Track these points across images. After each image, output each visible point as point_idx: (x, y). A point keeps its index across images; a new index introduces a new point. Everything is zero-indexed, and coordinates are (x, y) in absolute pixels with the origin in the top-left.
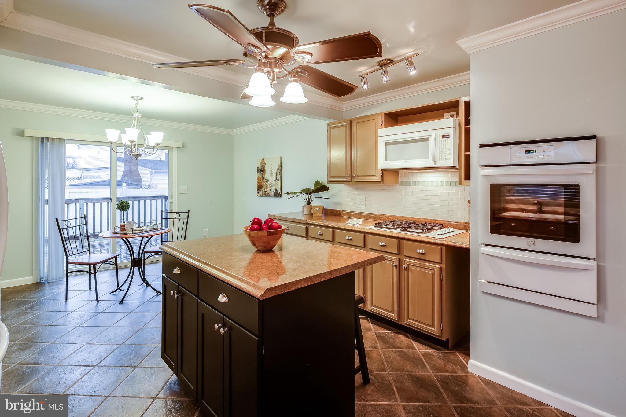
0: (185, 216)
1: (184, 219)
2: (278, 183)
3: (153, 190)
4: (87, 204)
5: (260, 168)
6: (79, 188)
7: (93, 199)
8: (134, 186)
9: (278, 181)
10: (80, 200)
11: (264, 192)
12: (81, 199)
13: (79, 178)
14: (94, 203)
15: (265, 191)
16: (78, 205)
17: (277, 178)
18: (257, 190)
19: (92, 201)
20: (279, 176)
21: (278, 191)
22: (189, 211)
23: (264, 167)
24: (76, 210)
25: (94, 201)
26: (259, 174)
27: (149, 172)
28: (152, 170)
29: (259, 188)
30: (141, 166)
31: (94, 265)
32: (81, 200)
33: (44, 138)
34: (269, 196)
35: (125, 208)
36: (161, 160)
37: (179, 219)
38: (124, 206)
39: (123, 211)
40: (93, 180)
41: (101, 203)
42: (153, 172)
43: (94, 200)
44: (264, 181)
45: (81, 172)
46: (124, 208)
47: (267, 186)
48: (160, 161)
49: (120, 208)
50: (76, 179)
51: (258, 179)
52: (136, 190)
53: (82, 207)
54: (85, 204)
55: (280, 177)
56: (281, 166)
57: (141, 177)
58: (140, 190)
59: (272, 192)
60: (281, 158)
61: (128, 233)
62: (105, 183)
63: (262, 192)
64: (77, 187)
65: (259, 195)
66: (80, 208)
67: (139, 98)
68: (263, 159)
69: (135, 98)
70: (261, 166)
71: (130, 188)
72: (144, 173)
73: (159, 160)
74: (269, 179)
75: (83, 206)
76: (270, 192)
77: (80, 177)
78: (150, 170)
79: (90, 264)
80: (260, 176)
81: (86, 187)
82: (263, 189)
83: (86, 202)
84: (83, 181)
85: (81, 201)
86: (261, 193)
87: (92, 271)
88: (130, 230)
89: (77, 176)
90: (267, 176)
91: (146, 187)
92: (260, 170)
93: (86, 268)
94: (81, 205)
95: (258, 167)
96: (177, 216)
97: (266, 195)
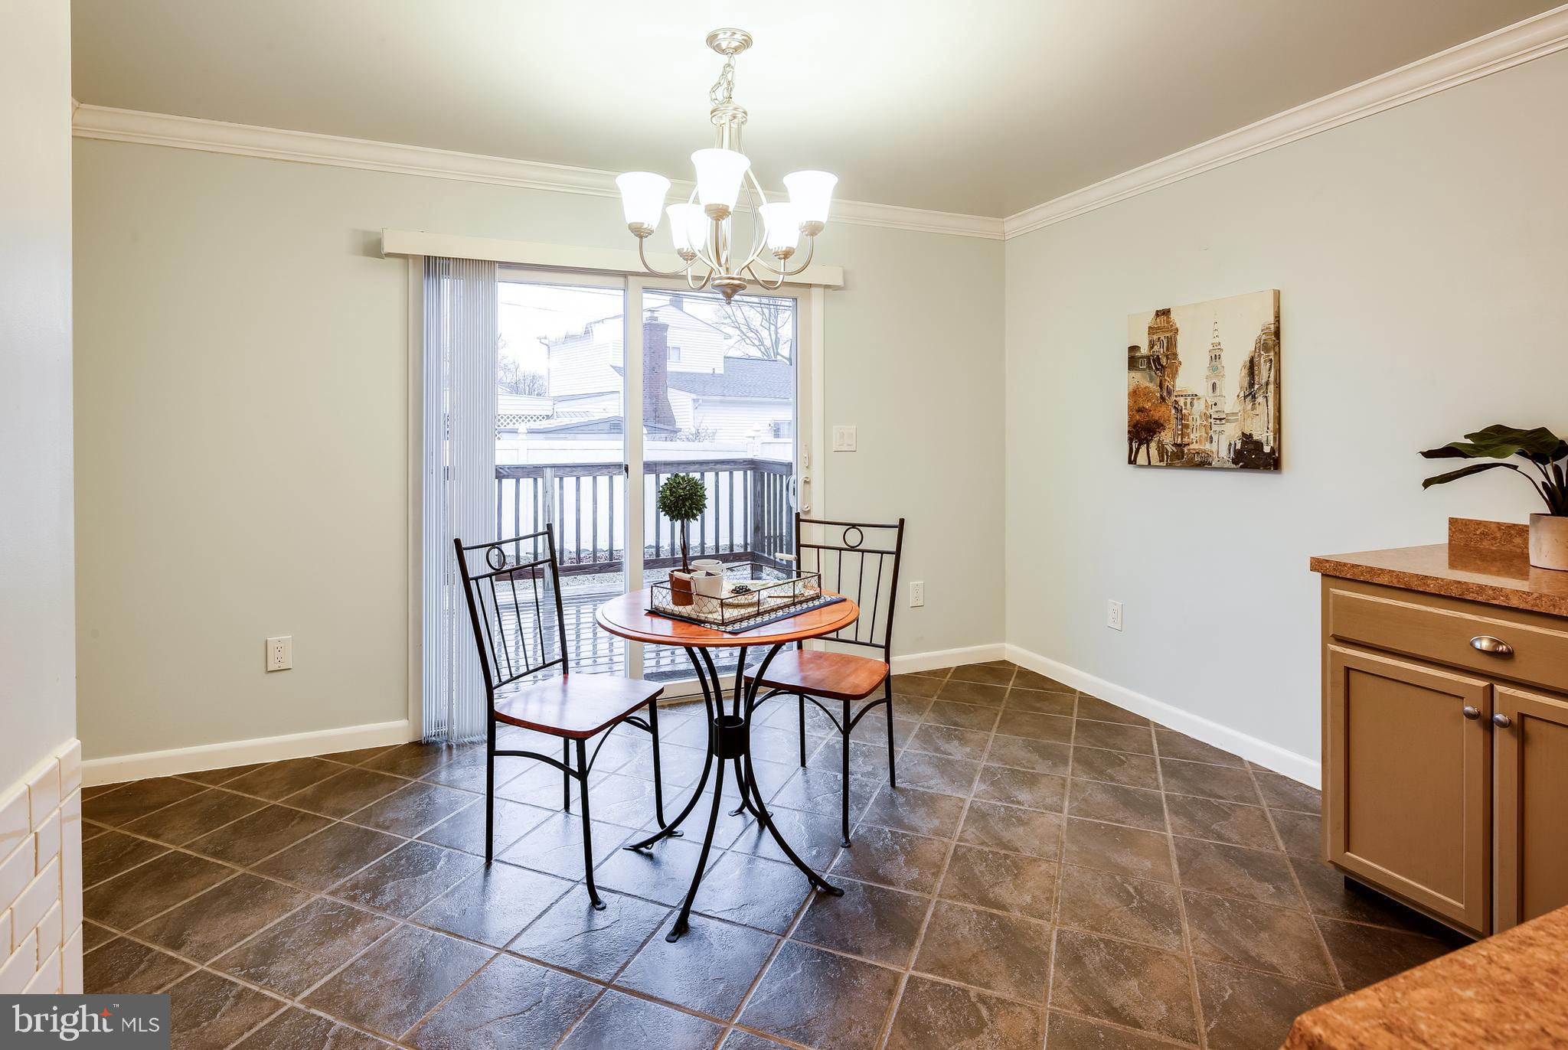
0: (886, 540)
1: (882, 553)
2: (1261, 409)
3: (706, 444)
4: (561, 479)
5: (1144, 350)
6: (546, 439)
7: (574, 467)
8: (664, 435)
9: (1260, 399)
10: (545, 469)
11: (1170, 448)
12: (547, 466)
13: (548, 417)
14: (578, 479)
15: (1175, 445)
16: (540, 480)
17: (1251, 385)
18: (1131, 440)
19: (572, 472)
20: (1264, 373)
21: (1259, 445)
22: (902, 521)
23: (1171, 343)
24: (536, 497)
25: (578, 472)
26: (1137, 375)
27: (691, 403)
28: (699, 397)
29: (1142, 431)
30: (674, 387)
31: (581, 738)
32: (549, 470)
33: (436, 257)
34: (1203, 463)
35: (691, 508)
36: (716, 372)
37: (863, 551)
38: (685, 500)
39: (679, 522)
40: (575, 420)
41: (595, 478)
42: (701, 401)
43: (579, 469)
44: (1170, 401)
45: (551, 403)
46: (685, 505)
47: (1190, 423)
48: (713, 374)
49: (670, 508)
50: (543, 418)
51: (1134, 394)
52: (669, 444)
53: (549, 489)
54: (557, 480)
55: (1276, 380)
56: (1277, 334)
57: (674, 414)
58: (678, 444)
59: (1222, 447)
60: (1277, 295)
61: (702, 616)
62: (601, 426)
63: (1162, 450)
64: (544, 435)
65: (1142, 459)
66: (545, 492)
67: (737, 39)
68: (1166, 313)
69: (723, 41)
70: (1150, 341)
71: (654, 439)
72: (680, 403)
73: (712, 372)
74: (1202, 389)
75: (553, 487)
76: (1207, 446)
77: (550, 414)
78: (694, 396)
79: (567, 735)
80: (1147, 384)
81: (561, 435)
82: (1167, 437)
83: (560, 473)
84: (556, 421)
85: (548, 472)
86: (1154, 452)
87: (574, 765)
88: (710, 607)
89: (544, 413)
90: (1190, 378)
91: (691, 436)
92: (1148, 358)
93: (553, 746)
94: (549, 484)
95: (1133, 349)
96: (853, 537)
97: (1180, 458)
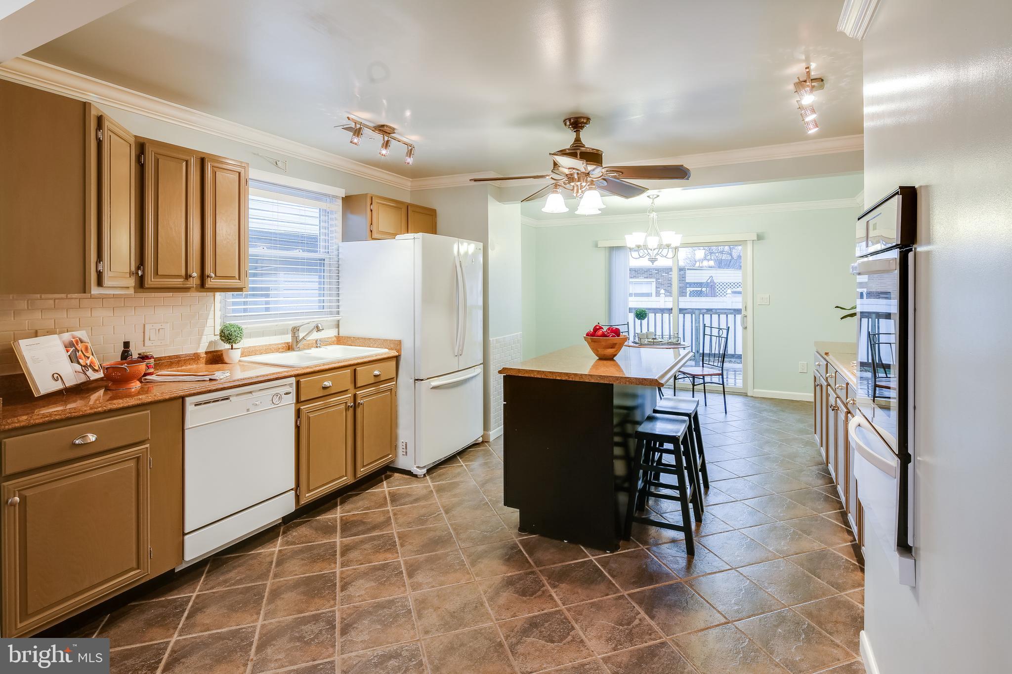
33: (611, 247)
67: (655, 196)
69: (651, 197)
